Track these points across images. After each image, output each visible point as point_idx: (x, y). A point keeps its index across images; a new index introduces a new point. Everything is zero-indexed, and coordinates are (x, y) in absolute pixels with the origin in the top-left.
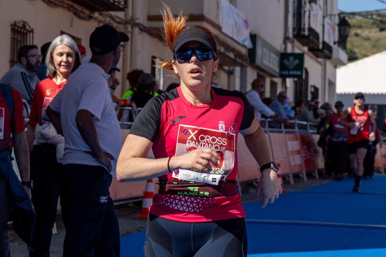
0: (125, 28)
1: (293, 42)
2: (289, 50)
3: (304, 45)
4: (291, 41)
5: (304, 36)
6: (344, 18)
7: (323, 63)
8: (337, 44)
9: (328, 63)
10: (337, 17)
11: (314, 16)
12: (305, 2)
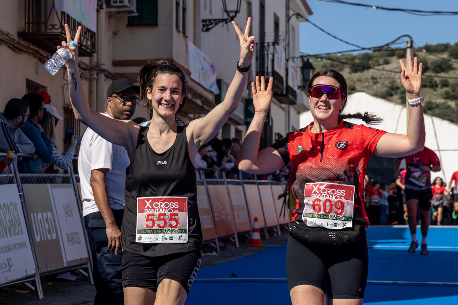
0: (90, 74)
6: (308, 60)
7: (287, 109)
8: (301, 88)
9: (292, 108)
10: (299, 59)
11: (278, 59)
12: (268, 43)
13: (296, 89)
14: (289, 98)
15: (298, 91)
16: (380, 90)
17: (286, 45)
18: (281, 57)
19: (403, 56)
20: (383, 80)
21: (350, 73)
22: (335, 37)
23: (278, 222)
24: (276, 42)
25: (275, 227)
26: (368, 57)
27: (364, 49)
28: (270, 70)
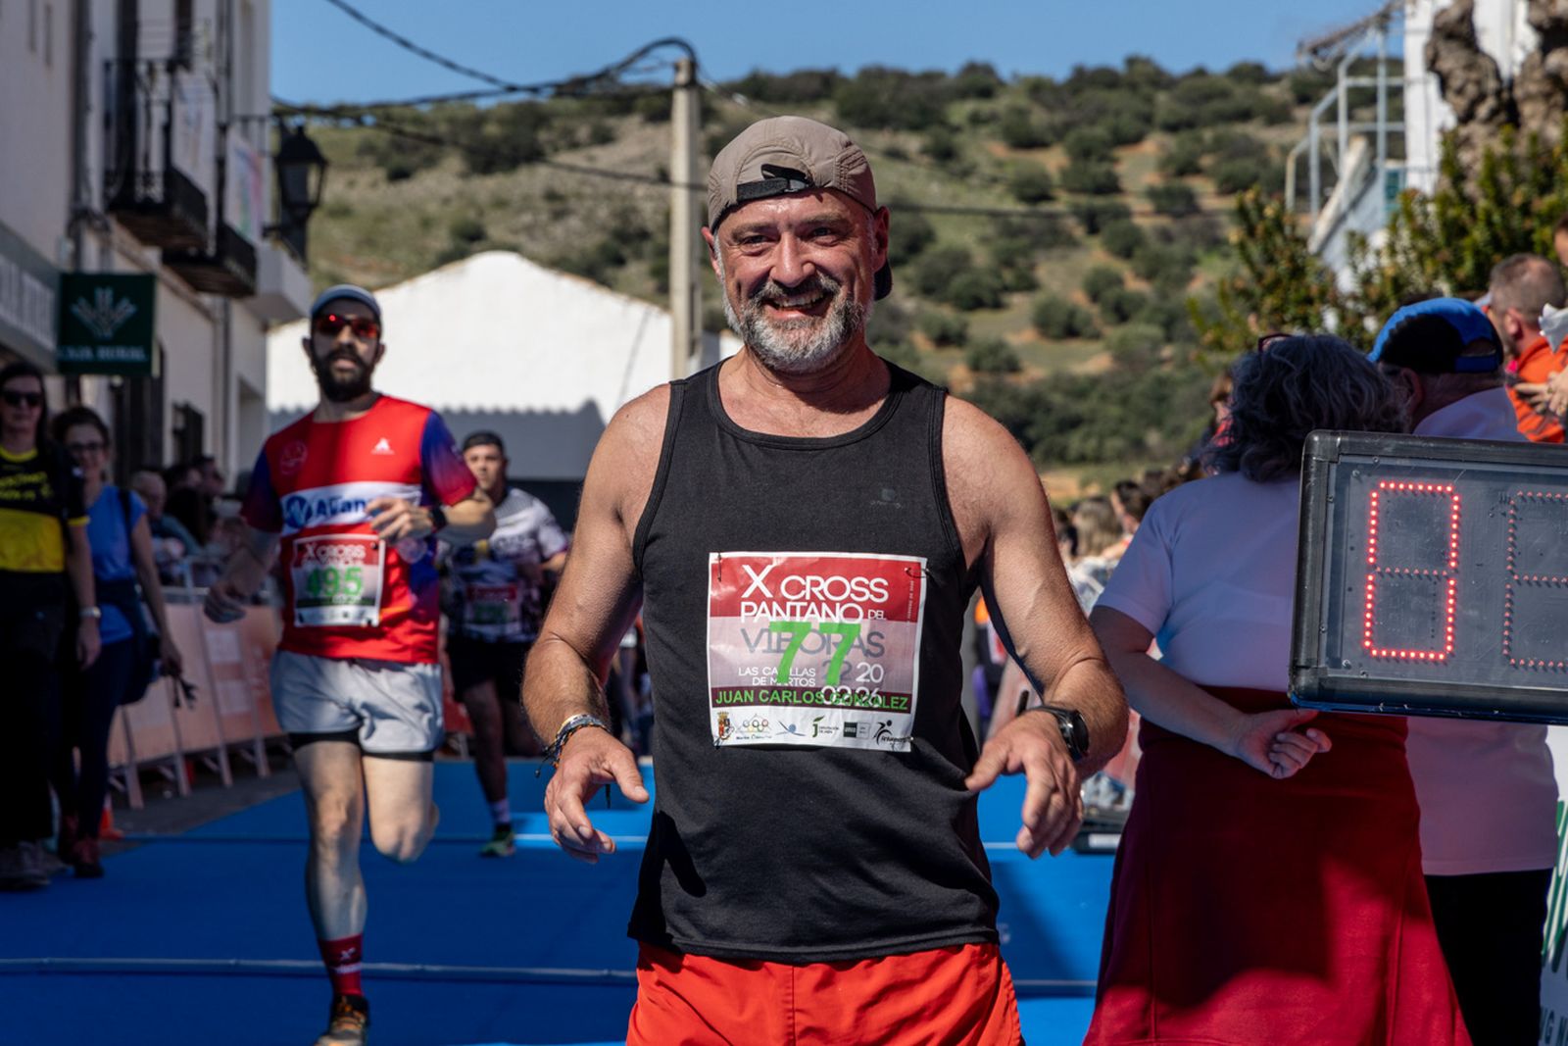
1: (106, 228)
2: (92, 263)
3: (146, 240)
4: (98, 223)
5: (148, 205)
6: (301, 129)
7: (218, 314)
8: (274, 234)
9: (239, 312)
10: (270, 124)
11: (187, 122)
12: (151, 67)
13: (253, 237)
14: (229, 272)
15: (264, 247)
16: (577, 242)
17: (218, 70)
18: (199, 116)
19: (661, 115)
20: (589, 203)
21: (464, 176)
22: (405, 44)
23: (179, 744)
24: (180, 60)
25: (168, 761)
26: (532, 117)
27: (512, 89)
28: (156, 165)
